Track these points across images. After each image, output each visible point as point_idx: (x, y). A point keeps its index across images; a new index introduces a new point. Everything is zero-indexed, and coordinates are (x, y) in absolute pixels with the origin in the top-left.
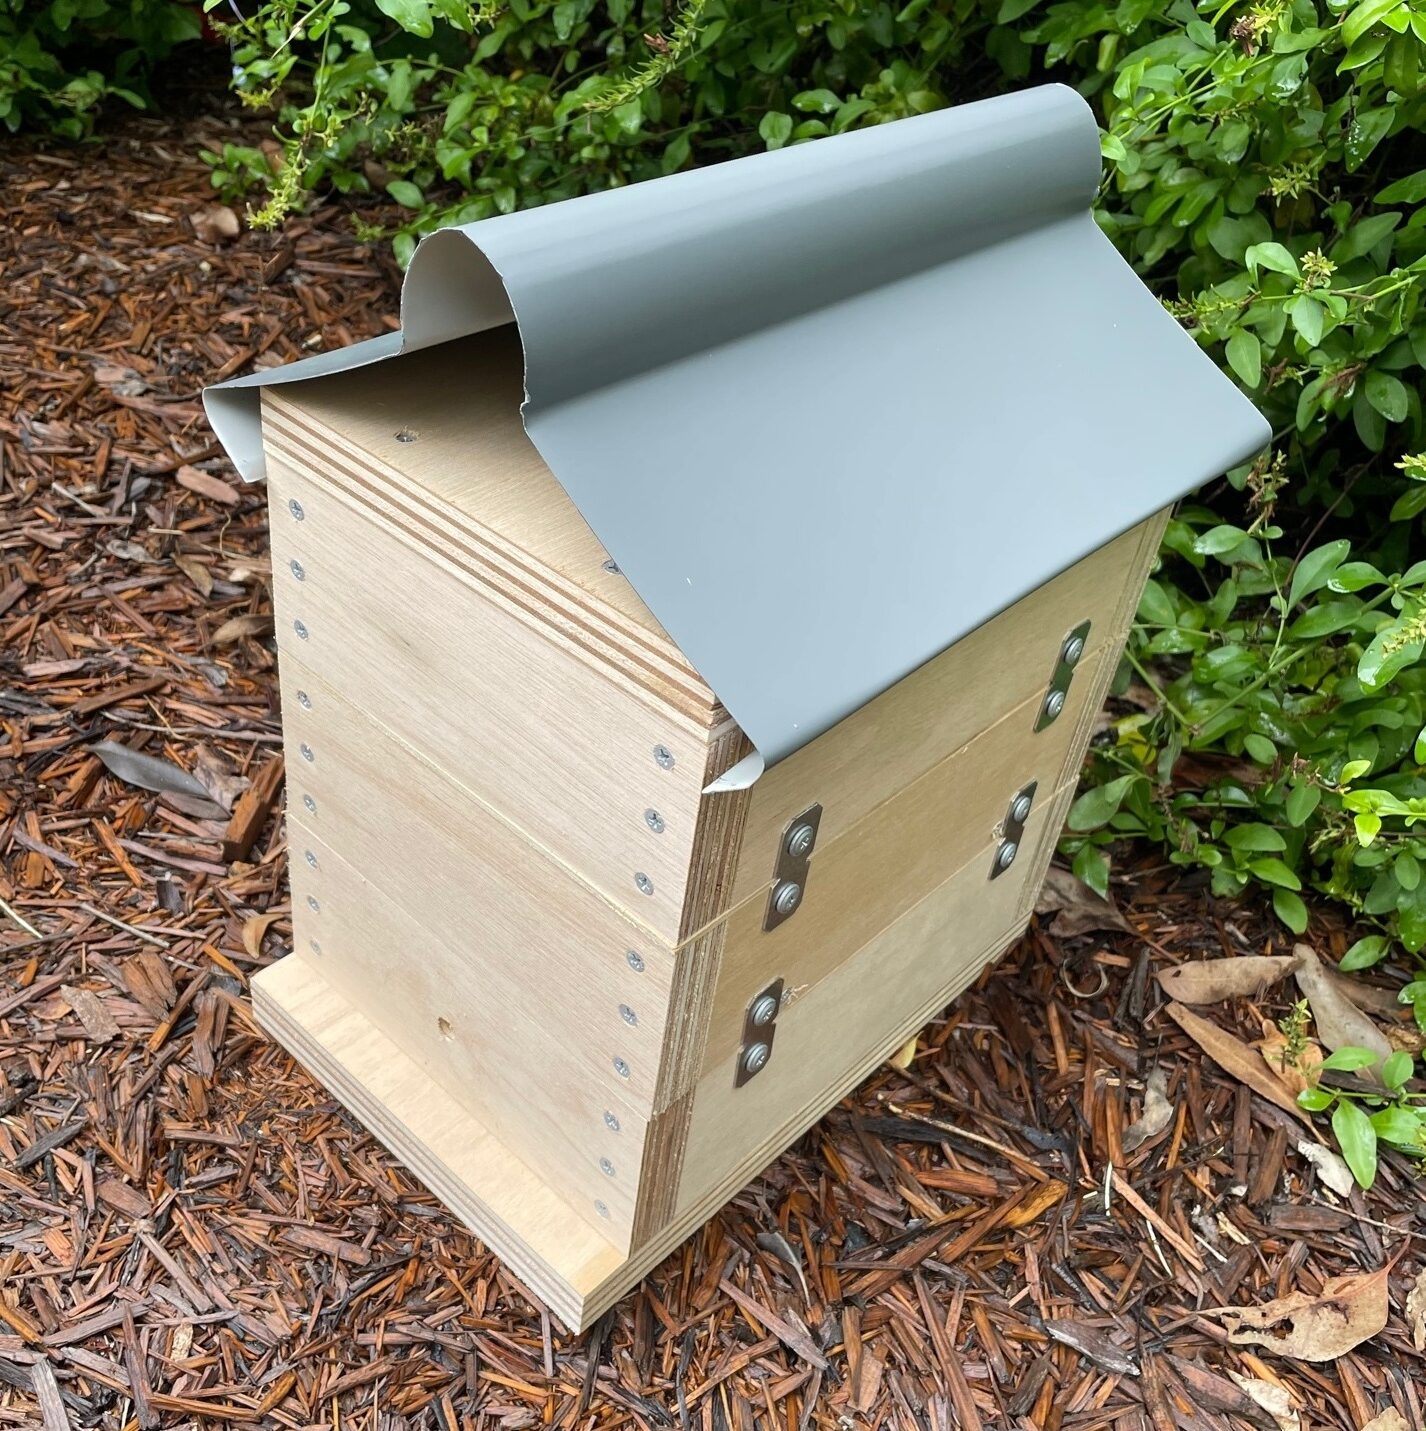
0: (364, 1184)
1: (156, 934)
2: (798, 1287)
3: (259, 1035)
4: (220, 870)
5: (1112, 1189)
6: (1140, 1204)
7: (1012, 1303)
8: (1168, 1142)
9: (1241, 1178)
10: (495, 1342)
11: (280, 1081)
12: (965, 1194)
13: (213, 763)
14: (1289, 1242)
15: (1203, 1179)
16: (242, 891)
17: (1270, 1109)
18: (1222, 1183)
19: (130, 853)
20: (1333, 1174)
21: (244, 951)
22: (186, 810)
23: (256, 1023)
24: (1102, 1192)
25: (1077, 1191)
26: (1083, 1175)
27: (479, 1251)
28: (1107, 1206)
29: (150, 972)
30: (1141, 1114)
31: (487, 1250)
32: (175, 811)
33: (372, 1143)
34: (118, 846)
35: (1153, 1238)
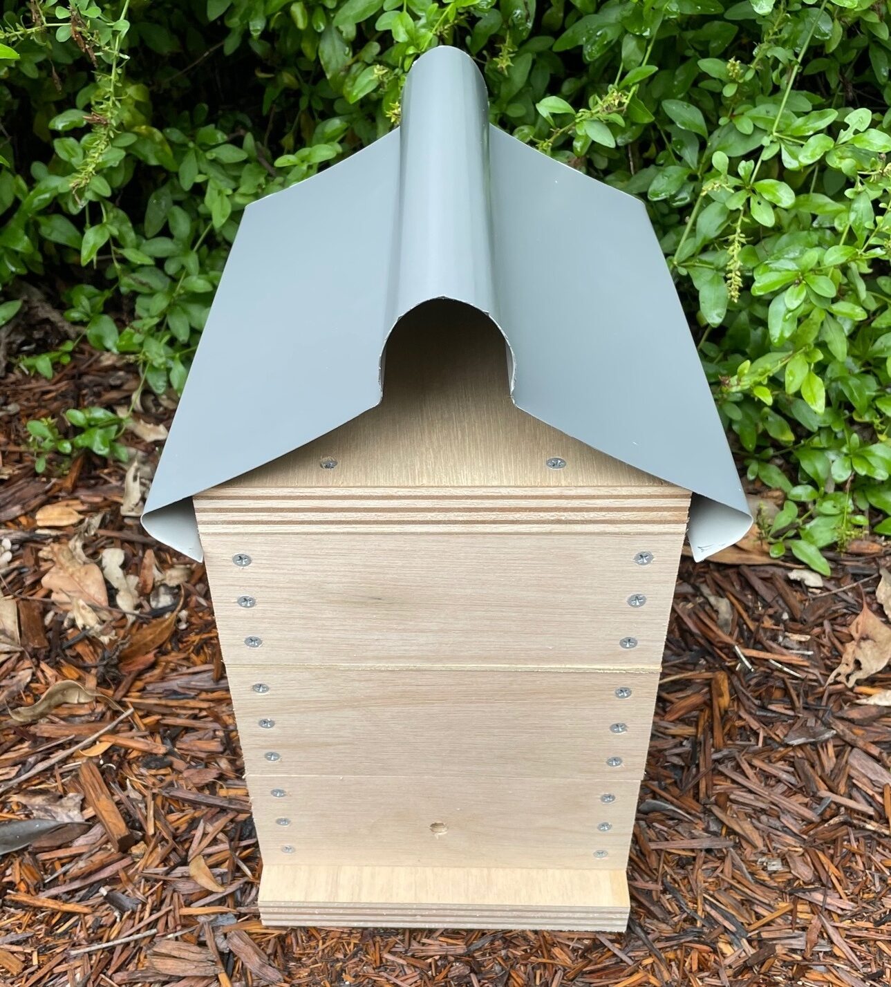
0: (437, 958)
1: (138, 931)
2: (682, 818)
3: (277, 932)
4: (127, 861)
5: (746, 657)
6: (762, 655)
7: (760, 744)
8: (740, 616)
9: (780, 611)
10: (591, 972)
11: (321, 947)
12: (691, 711)
13: (39, 800)
14: (821, 625)
15: (768, 623)
16: (157, 862)
17: (762, 568)
18: (776, 618)
19: (55, 897)
20: (812, 580)
21: (210, 893)
22: (58, 843)
23: (267, 928)
24: (742, 662)
25: (731, 671)
26: (725, 661)
27: (532, 936)
28: (750, 667)
29: (175, 953)
30: (717, 612)
31: (536, 932)
32: (51, 849)
33: (413, 933)
34: (43, 899)
35: (780, 666)
